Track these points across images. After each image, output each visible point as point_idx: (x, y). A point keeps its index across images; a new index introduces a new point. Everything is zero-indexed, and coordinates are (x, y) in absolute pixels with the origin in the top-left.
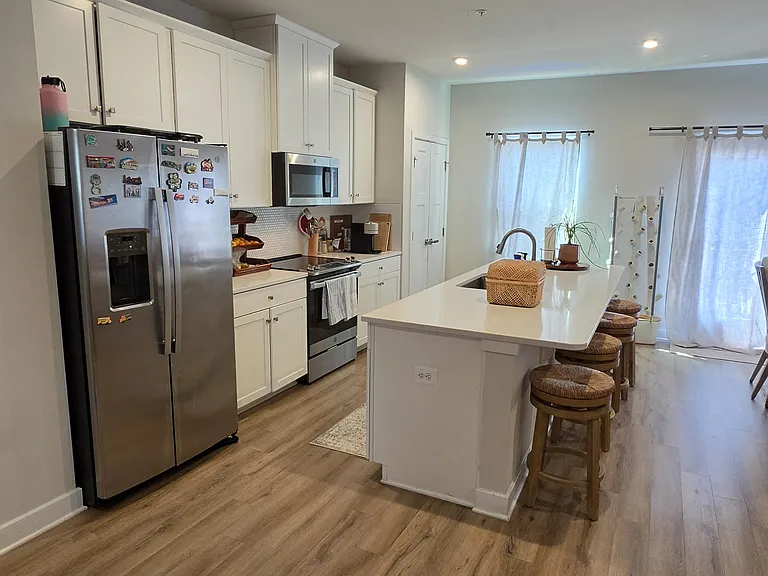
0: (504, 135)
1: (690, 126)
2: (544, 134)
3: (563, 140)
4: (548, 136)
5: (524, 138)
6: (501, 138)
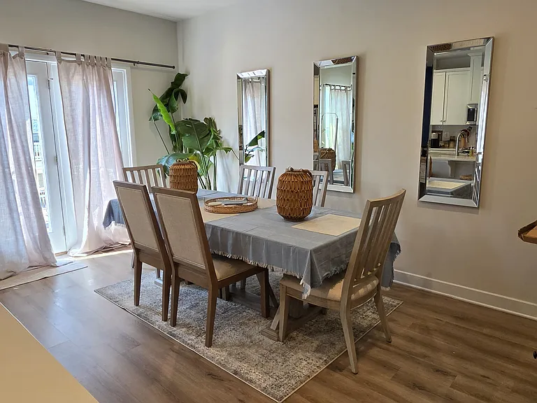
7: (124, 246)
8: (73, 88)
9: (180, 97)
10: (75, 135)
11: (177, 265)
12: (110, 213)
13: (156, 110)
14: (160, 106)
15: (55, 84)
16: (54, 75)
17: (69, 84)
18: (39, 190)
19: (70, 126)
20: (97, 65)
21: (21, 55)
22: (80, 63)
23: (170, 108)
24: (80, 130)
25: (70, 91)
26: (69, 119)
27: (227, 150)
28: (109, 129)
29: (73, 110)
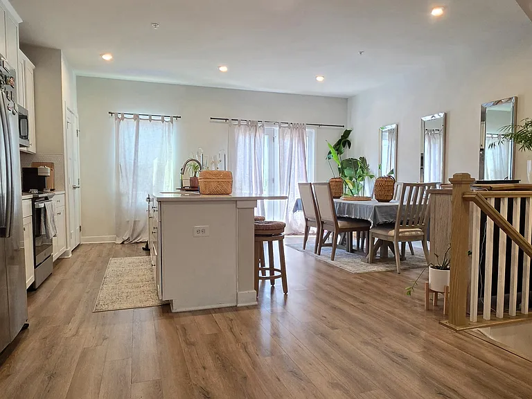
0: (123, 114)
1: (230, 119)
2: (150, 116)
3: (163, 121)
4: (153, 118)
5: (136, 117)
6: (120, 116)
7: (301, 234)
8: (286, 141)
9: (347, 145)
10: (284, 166)
11: (323, 223)
12: (297, 205)
13: (330, 153)
14: (333, 151)
15: (277, 140)
16: (277, 135)
17: (284, 139)
18: (264, 188)
19: (282, 161)
20: (298, 128)
21: (263, 126)
22: (289, 127)
23: (339, 152)
24: (287, 164)
25: (284, 143)
26: (281, 157)
27: (371, 177)
28: (302, 163)
29: (284, 153)
